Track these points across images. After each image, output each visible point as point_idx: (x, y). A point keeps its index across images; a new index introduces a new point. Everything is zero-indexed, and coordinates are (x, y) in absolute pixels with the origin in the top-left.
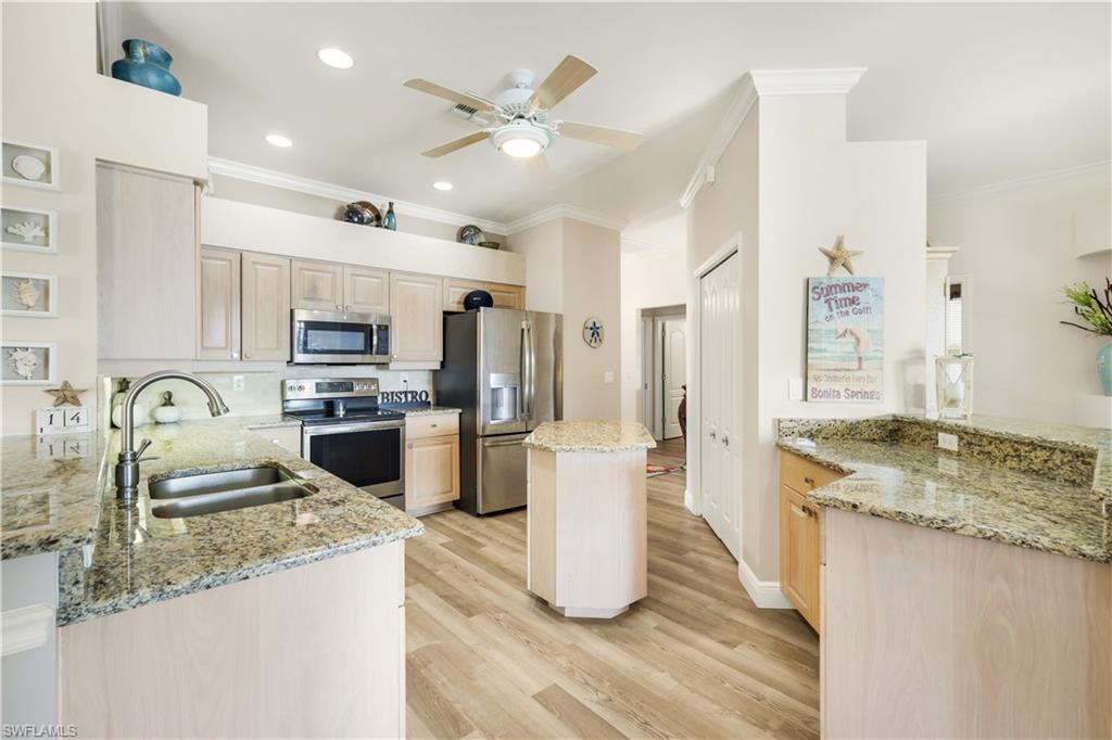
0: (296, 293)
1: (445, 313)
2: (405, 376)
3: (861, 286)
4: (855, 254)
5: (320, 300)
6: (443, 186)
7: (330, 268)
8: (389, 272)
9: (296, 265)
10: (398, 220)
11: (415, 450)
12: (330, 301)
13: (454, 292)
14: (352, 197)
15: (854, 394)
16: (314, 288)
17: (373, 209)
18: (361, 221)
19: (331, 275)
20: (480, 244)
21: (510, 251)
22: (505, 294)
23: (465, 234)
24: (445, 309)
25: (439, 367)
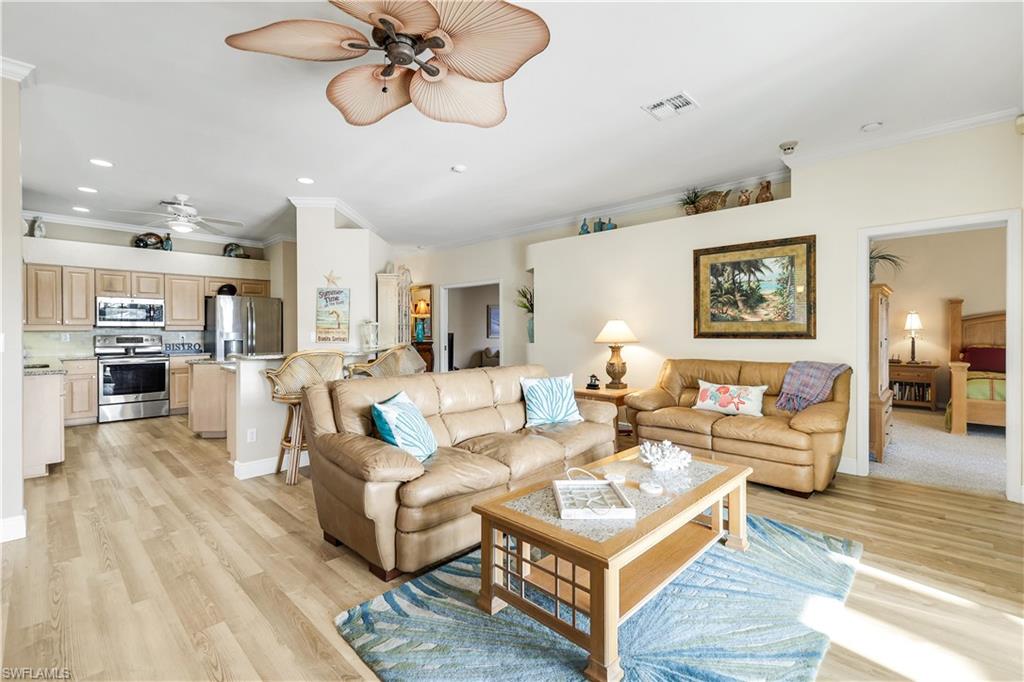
0: (99, 287)
1: (206, 297)
2: (183, 334)
3: (340, 292)
4: (339, 278)
5: (115, 291)
7: (123, 273)
8: (164, 274)
9: (98, 273)
10: (173, 241)
11: (177, 375)
12: (122, 291)
13: (213, 286)
14: (142, 230)
15: (337, 339)
16: (111, 284)
17: (157, 236)
18: (146, 246)
19: (123, 278)
20: (237, 256)
21: (264, 259)
23: (227, 250)
24: (206, 295)
25: (202, 329)
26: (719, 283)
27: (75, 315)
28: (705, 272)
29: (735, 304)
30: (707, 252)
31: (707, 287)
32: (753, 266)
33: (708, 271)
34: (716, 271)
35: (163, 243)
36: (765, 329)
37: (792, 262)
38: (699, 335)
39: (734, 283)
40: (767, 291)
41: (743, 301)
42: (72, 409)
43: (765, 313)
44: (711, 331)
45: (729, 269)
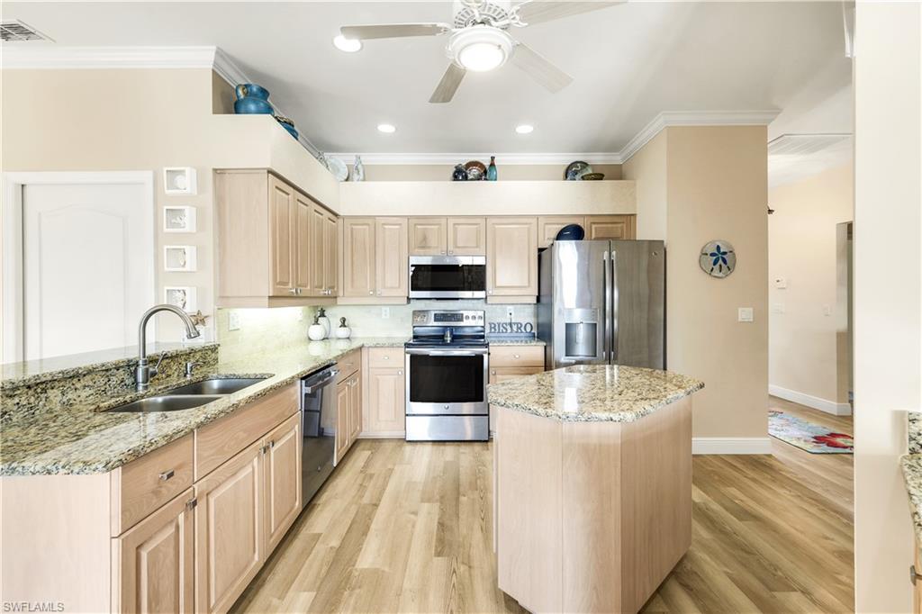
1: (540, 249)
2: (510, 308)
5: (429, 247)
6: (524, 129)
7: (437, 221)
8: (486, 217)
9: (413, 223)
10: (499, 171)
11: (497, 377)
12: (437, 247)
13: (550, 230)
16: (425, 239)
17: (480, 164)
18: (466, 178)
19: (436, 227)
20: (583, 178)
21: (625, 179)
22: (610, 225)
23: (572, 171)
24: (540, 247)
25: (535, 302)
27: (388, 285)
35: (486, 173)
42: (378, 418)
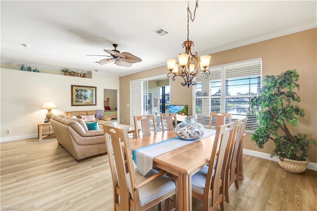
26: (78, 94)
28: (74, 91)
29: (81, 98)
30: (75, 86)
31: (74, 94)
32: (85, 91)
33: (75, 91)
34: (77, 91)
36: (88, 104)
37: (93, 91)
38: (72, 105)
39: (81, 94)
40: (88, 96)
41: (84, 98)
43: (88, 101)
44: (76, 104)
45: (80, 91)
